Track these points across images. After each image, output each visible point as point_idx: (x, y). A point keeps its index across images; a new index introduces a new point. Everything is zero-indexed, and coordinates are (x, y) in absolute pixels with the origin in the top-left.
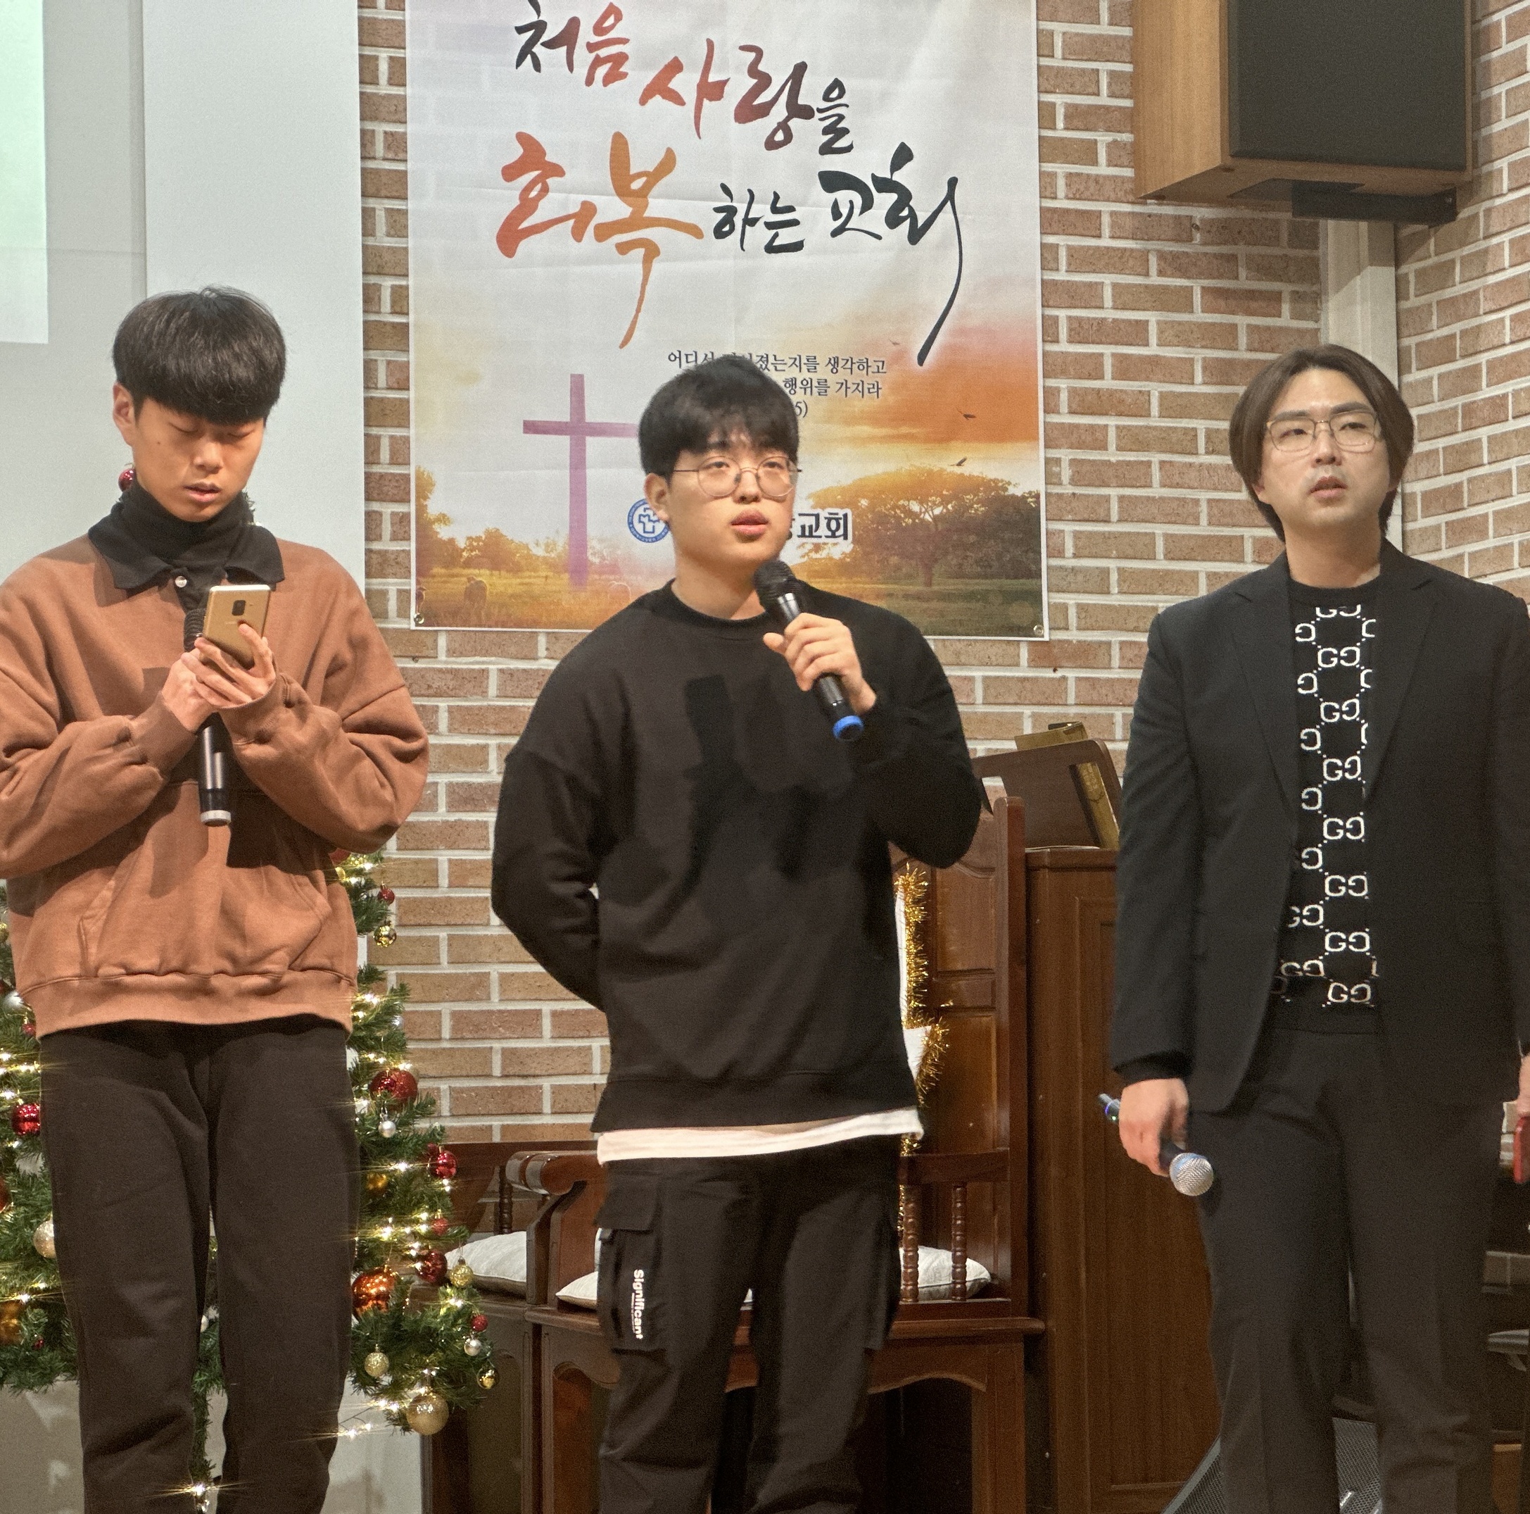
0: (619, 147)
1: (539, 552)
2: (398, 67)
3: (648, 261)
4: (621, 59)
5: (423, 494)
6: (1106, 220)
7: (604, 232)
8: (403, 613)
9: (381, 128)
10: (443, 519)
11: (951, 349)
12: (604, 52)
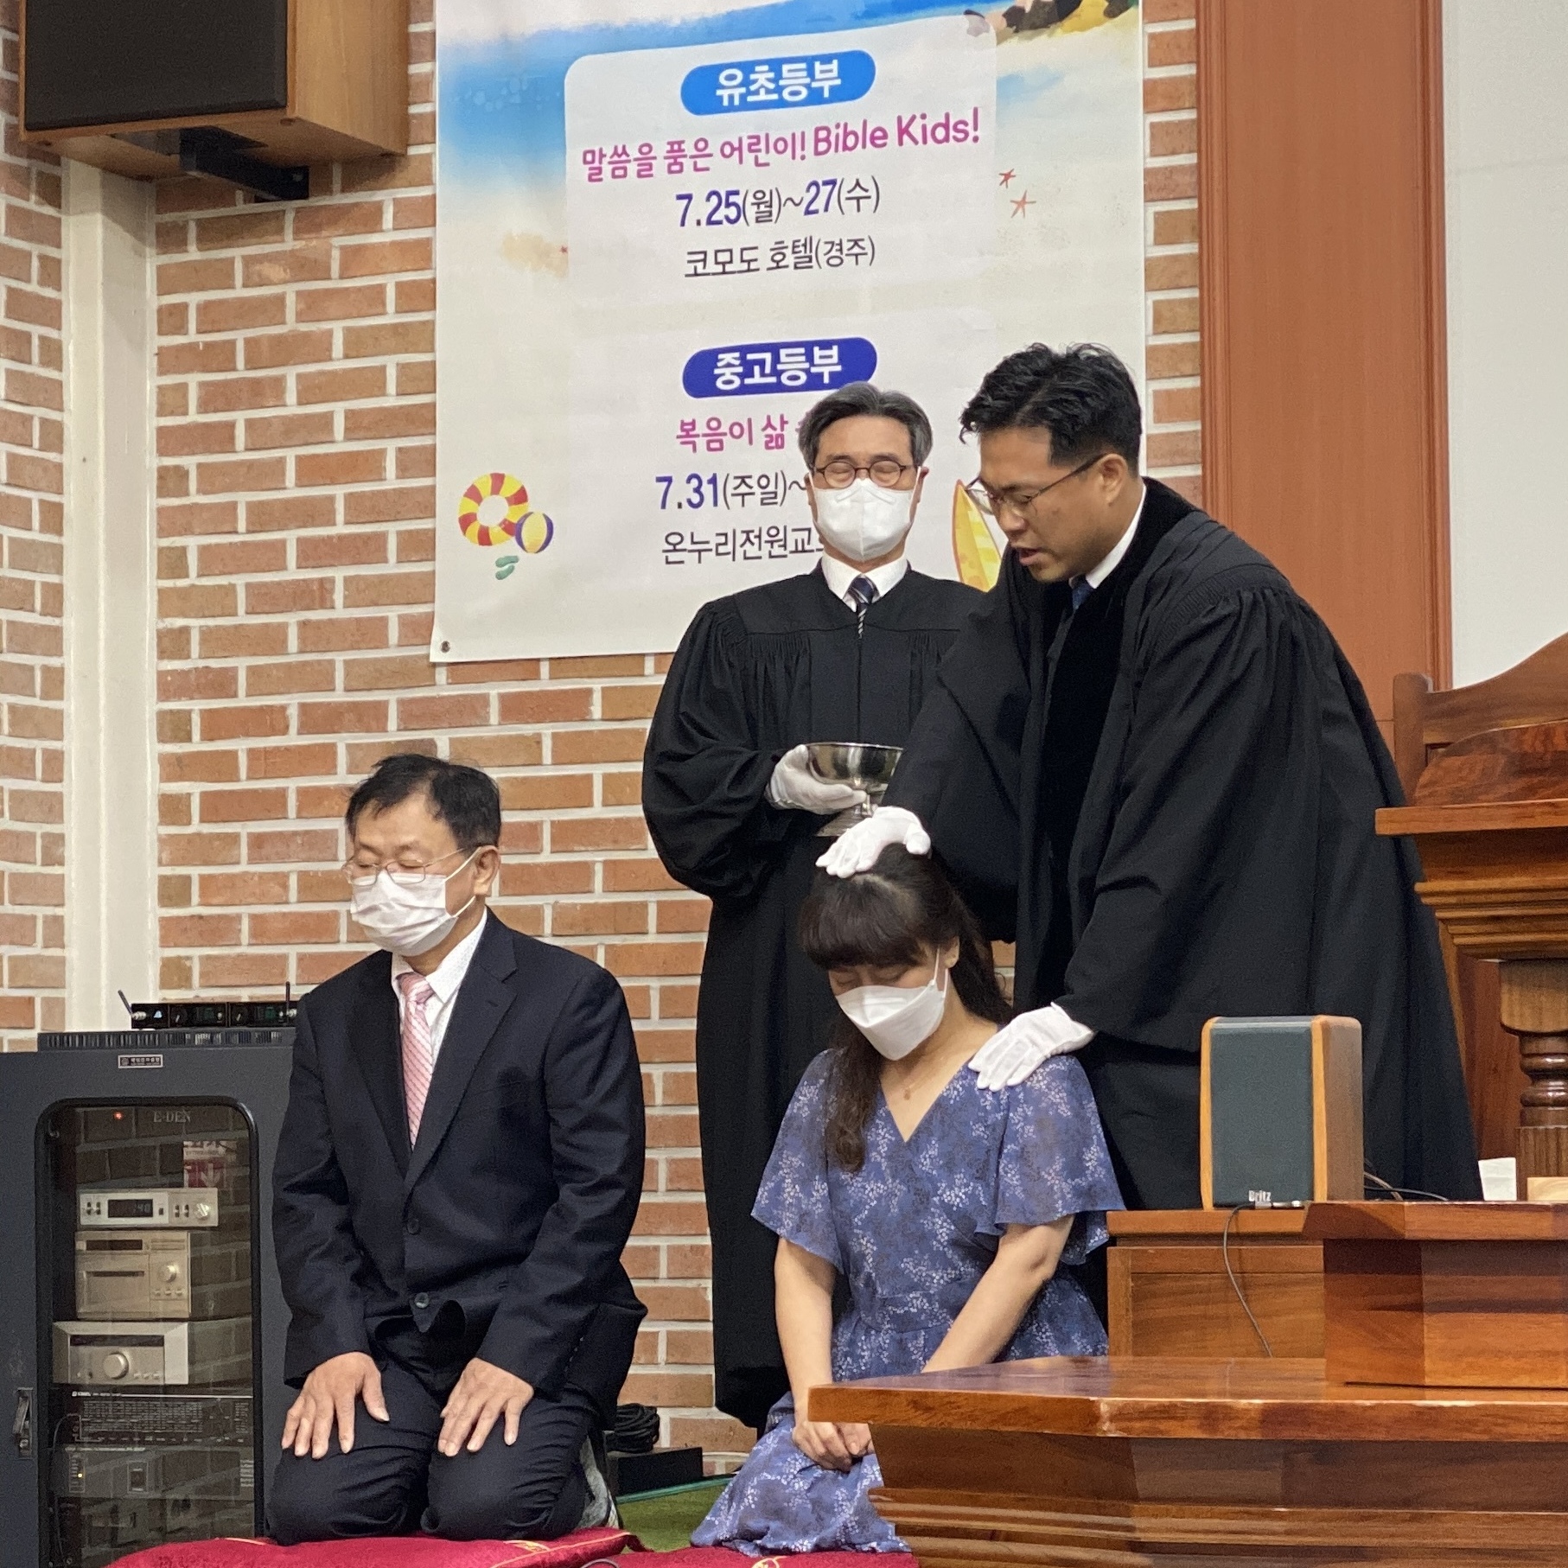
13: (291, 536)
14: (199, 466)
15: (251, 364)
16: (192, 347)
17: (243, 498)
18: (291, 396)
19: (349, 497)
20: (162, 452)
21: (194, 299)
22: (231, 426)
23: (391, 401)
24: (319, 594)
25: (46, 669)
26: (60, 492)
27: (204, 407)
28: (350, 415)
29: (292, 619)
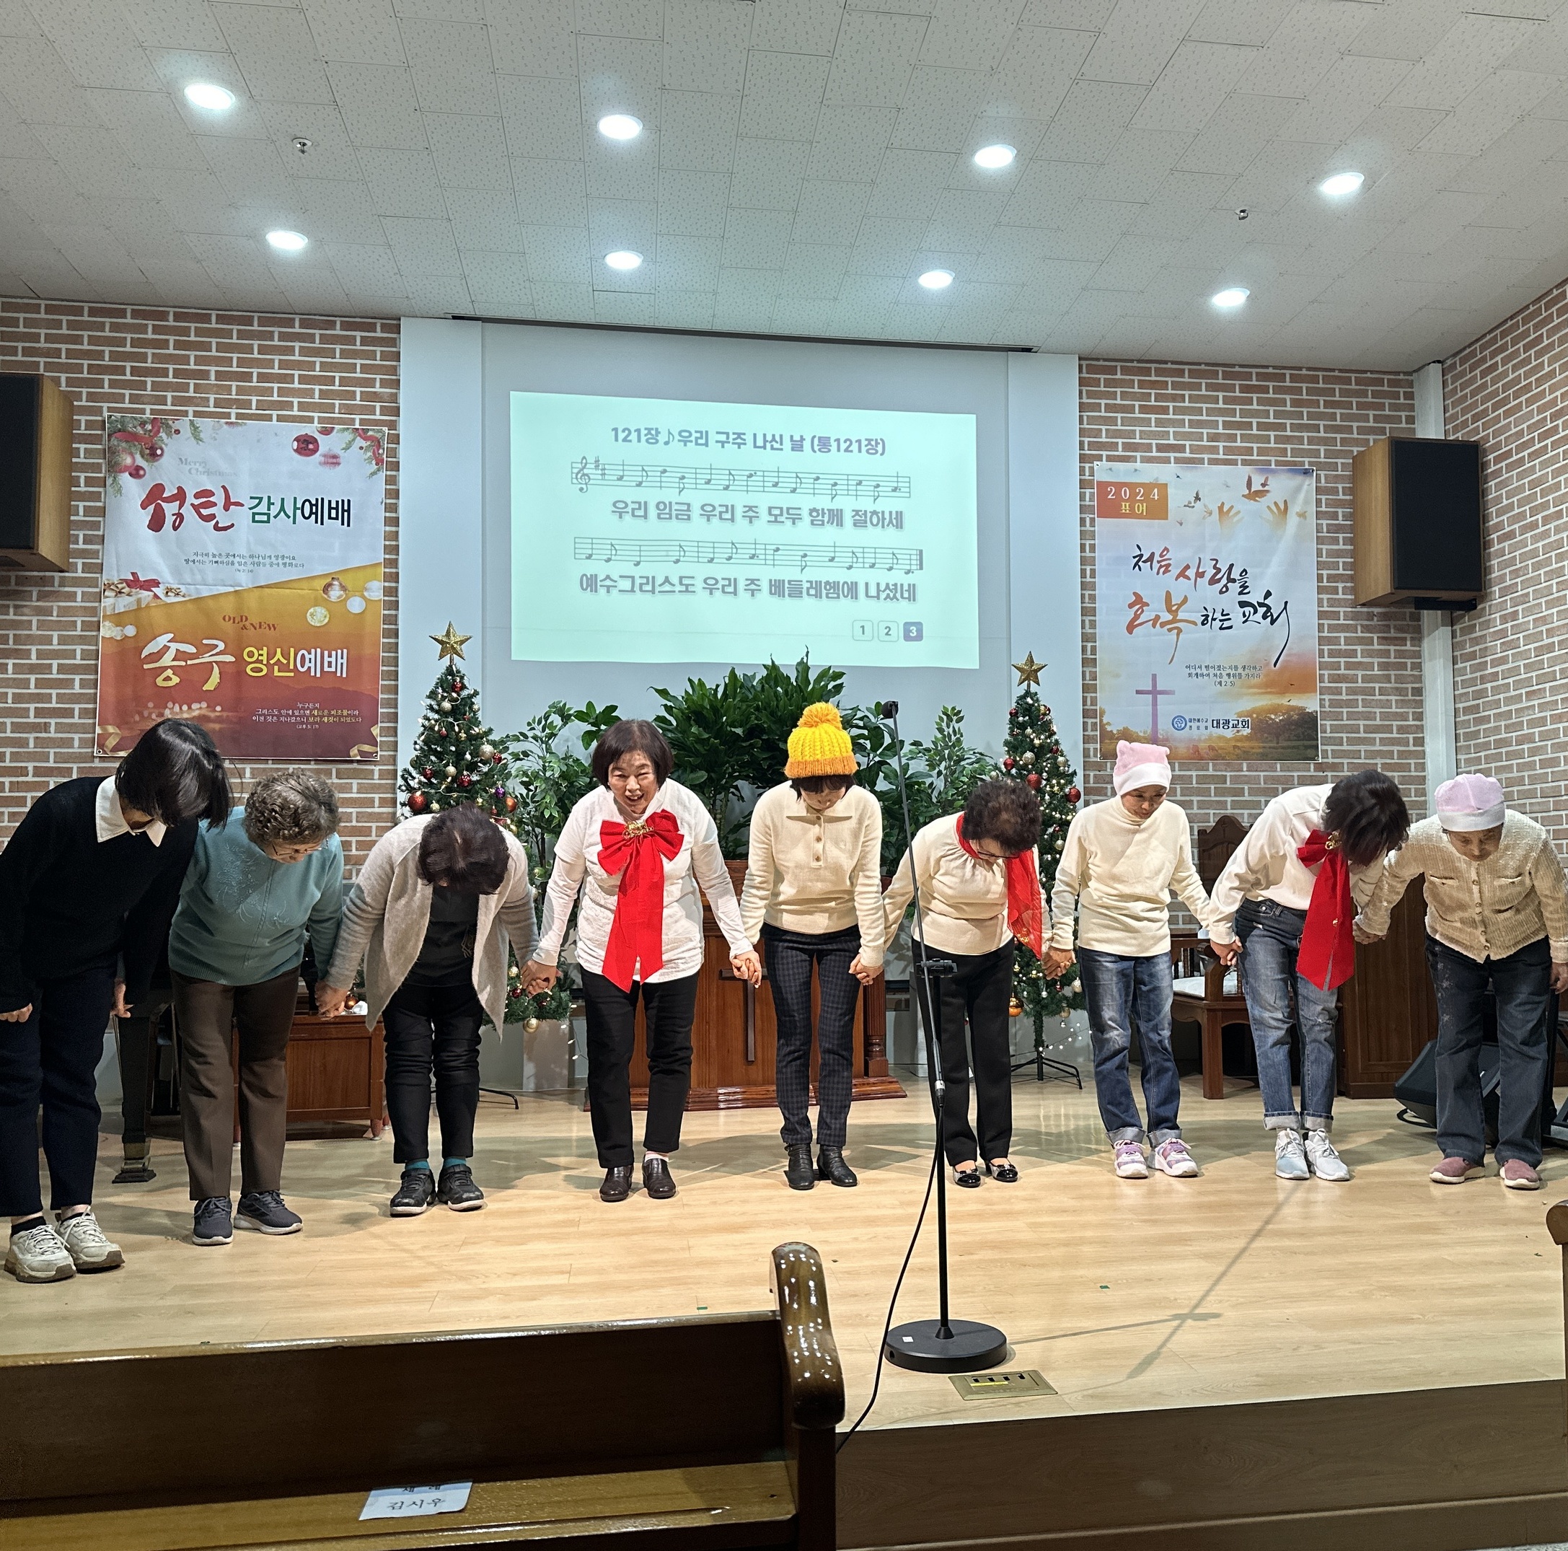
0: (1168, 595)
1: (1142, 734)
2: (1093, 571)
3: (1178, 635)
4: (1169, 565)
5: (1101, 716)
6: (1342, 614)
7: (1163, 625)
8: (1095, 756)
9: (1087, 593)
10: (1108, 724)
11: (1284, 661)
12: (1163, 563)
13: (32, 706)
15: (15, 644)
17: (11, 691)
18: (34, 656)
19: (58, 694)
22: (7, 664)
24: (43, 728)
28: (60, 665)
29: (31, 736)
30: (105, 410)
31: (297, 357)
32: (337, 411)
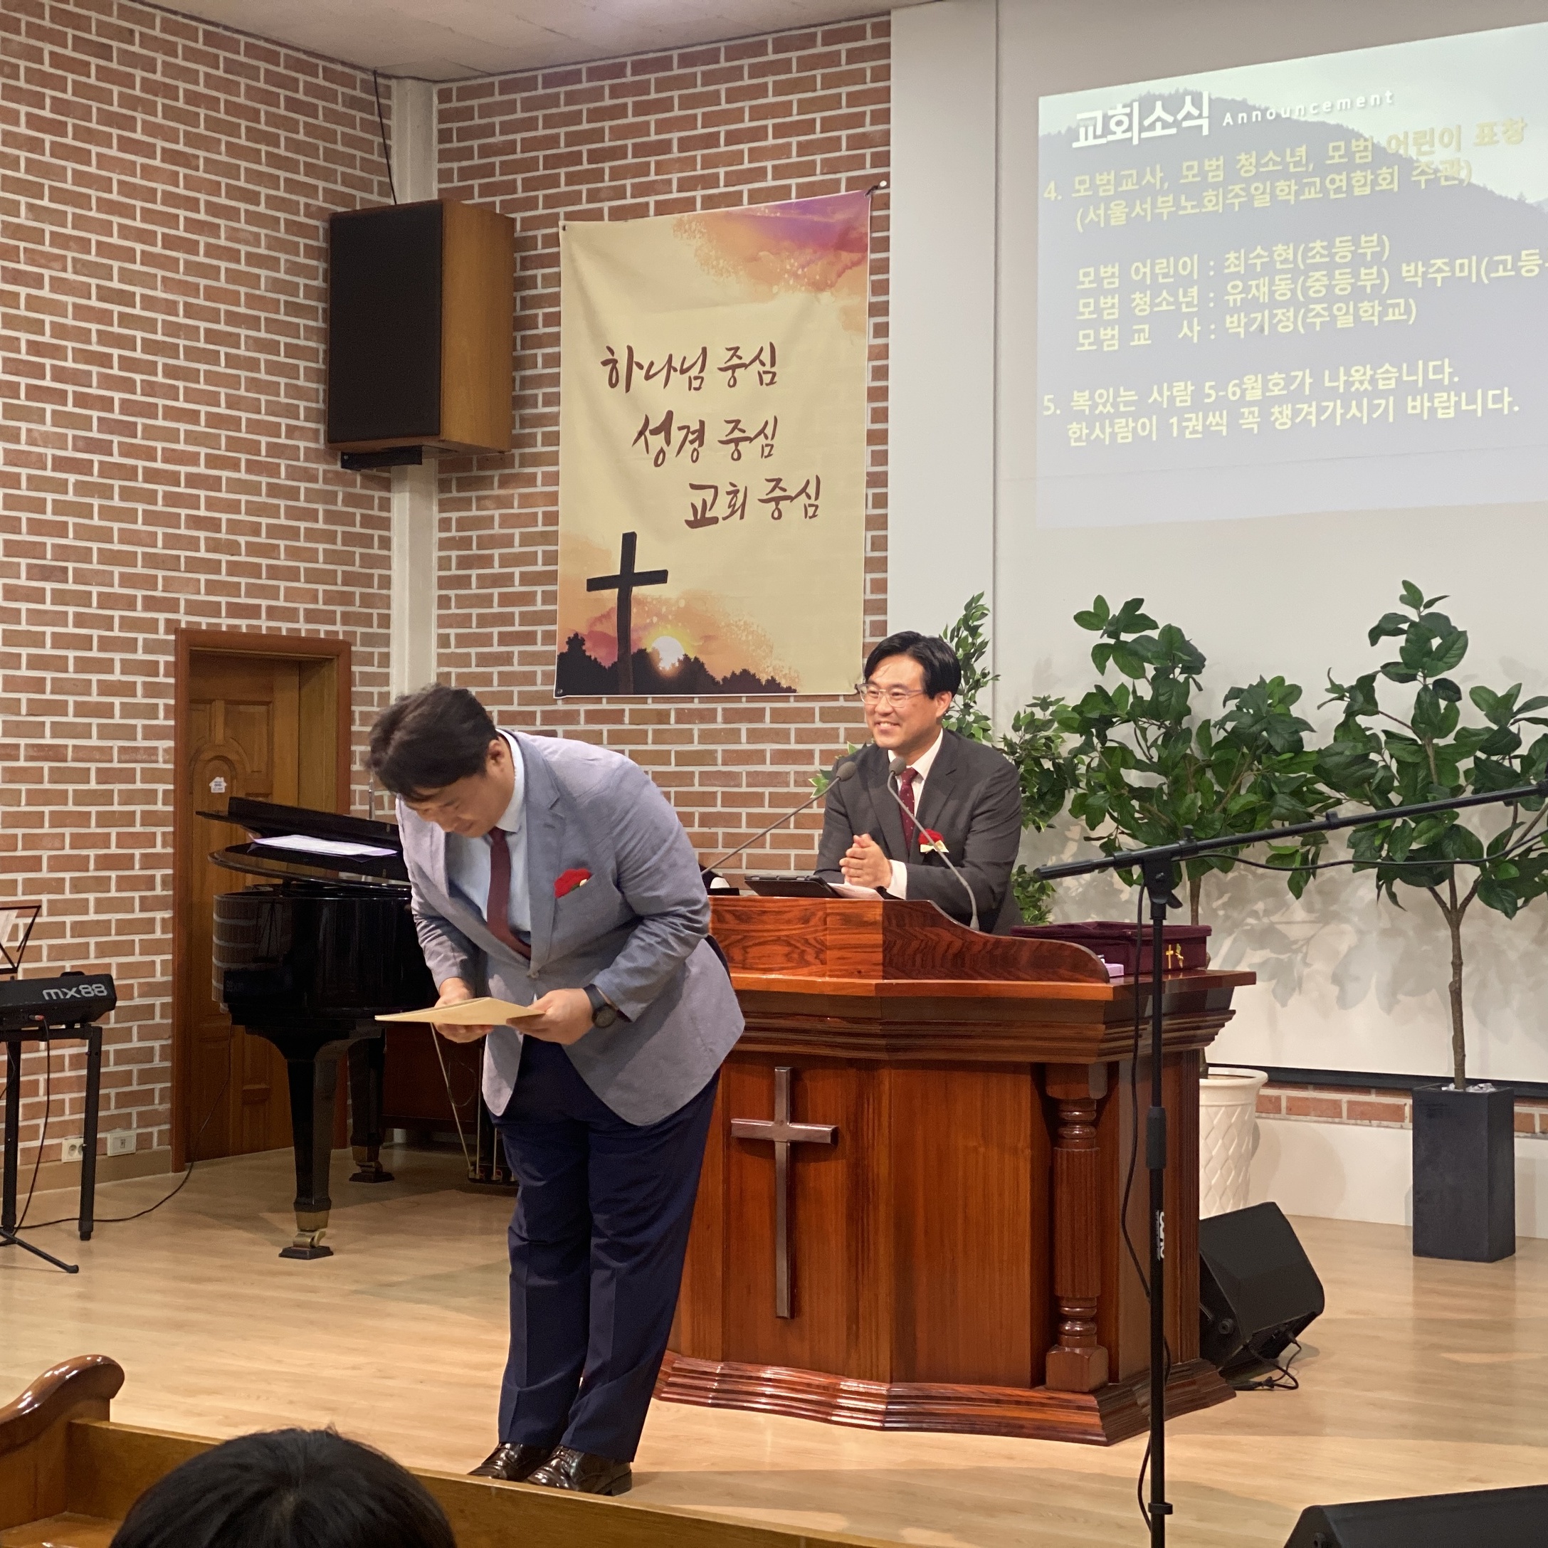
13: (495, 631)
14: (456, 595)
15: (479, 548)
16: (454, 538)
17: (475, 612)
18: (496, 563)
19: (521, 613)
20: (440, 587)
21: (454, 515)
22: (469, 577)
23: (540, 567)
24: (506, 659)
25: (380, 694)
26: (389, 607)
27: (458, 568)
28: (522, 574)
29: (495, 670)
30: (562, 216)
31: (771, 99)
32: (818, 171)
